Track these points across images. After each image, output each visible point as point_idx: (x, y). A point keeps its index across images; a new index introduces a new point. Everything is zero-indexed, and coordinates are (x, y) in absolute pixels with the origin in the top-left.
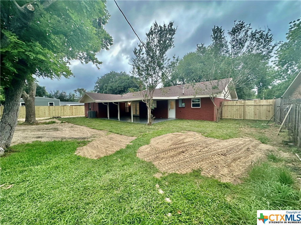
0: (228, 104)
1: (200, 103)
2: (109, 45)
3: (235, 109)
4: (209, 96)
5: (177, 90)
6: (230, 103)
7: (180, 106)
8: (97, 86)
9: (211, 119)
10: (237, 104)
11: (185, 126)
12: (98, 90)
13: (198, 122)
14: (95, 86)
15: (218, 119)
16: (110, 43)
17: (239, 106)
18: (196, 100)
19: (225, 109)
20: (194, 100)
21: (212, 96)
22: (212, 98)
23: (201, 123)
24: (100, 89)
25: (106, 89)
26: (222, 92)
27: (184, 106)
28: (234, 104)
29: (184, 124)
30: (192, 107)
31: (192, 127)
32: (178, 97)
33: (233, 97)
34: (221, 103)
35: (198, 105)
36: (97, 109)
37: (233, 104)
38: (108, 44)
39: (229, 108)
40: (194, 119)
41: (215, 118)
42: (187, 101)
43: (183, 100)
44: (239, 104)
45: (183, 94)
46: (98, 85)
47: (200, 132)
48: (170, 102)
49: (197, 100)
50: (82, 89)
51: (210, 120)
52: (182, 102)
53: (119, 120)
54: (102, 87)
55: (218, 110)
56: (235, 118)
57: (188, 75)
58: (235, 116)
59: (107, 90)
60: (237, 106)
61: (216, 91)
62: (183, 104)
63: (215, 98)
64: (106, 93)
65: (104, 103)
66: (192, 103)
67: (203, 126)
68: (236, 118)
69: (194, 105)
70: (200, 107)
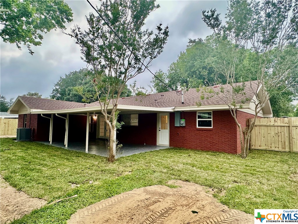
0: (260, 123)
1: (212, 119)
2: (66, 22)
3: (273, 133)
4: (228, 108)
5: (174, 97)
6: (264, 122)
7: (177, 124)
8: (57, 90)
9: (232, 150)
10: (276, 124)
11: (181, 166)
12: (58, 95)
13: (207, 156)
14: (54, 88)
15: (245, 151)
16: (67, 19)
17: (279, 128)
18: (203, 115)
19: (255, 131)
20: (202, 115)
21: (233, 107)
22: (232, 111)
23: (214, 158)
24: (62, 94)
25: (69, 94)
26: (252, 101)
27: (184, 125)
28: (272, 124)
29: (181, 160)
30: (197, 127)
31: (194, 168)
32: (173, 108)
33: (265, 112)
34: (248, 121)
35: (208, 124)
36: (35, 126)
37: (268, 124)
38: (65, 20)
39: (263, 130)
40: (201, 150)
41: (239, 149)
42: (189, 116)
43: (183, 114)
44: (279, 124)
45: (183, 103)
46: (59, 88)
47: (210, 187)
48: (160, 118)
49: (207, 115)
50: (35, 93)
51: (231, 153)
52: (181, 118)
53: (66, 146)
54: (65, 91)
55: (244, 133)
56: (273, 149)
57: (192, 74)
58: (273, 145)
59: (71, 95)
60: (276, 128)
61: (240, 97)
62: (183, 122)
63: (237, 112)
64: (68, 100)
65: (43, 114)
66: (197, 120)
67: (217, 167)
68: (277, 149)
69: (201, 123)
70: (212, 127)
